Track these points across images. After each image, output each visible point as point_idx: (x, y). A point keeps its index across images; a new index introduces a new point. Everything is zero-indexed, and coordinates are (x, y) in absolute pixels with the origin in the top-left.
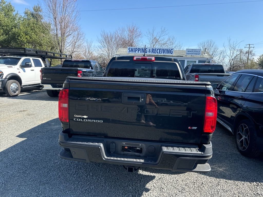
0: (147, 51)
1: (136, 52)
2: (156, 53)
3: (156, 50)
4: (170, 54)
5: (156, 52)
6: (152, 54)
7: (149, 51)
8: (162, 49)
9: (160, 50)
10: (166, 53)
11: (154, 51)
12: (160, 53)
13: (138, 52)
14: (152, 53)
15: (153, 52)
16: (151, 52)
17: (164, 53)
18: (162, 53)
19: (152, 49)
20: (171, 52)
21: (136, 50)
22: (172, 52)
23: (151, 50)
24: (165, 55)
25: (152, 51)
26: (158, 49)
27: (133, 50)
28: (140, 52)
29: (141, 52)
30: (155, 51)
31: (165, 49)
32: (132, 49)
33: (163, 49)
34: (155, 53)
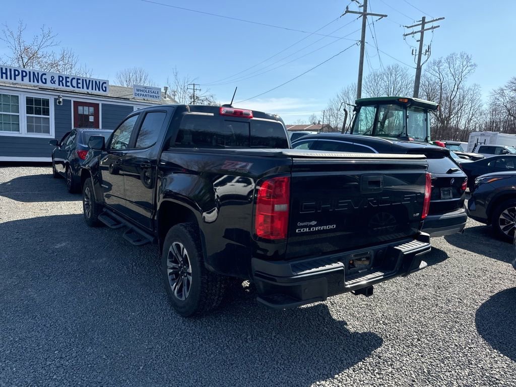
0: (45, 79)
1: (15, 79)
2: (69, 86)
3: (68, 80)
4: (101, 93)
5: (69, 84)
6: (59, 87)
7: (52, 80)
8: (83, 80)
9: (79, 81)
10: (92, 89)
11: (64, 82)
12: (80, 88)
13: (23, 80)
14: (59, 85)
15: (61, 83)
16: (57, 82)
17: (88, 88)
18: (83, 88)
19: (59, 77)
20: (104, 89)
21: (15, 76)
22: (105, 87)
23: (56, 79)
24: (90, 93)
25: (59, 81)
26: (74, 78)
27: (6, 73)
28: (26, 79)
29: (30, 81)
30: (67, 82)
31: (90, 81)
32: (4, 71)
33: (86, 80)
34: (66, 86)
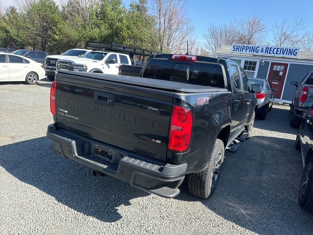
0: (258, 50)
1: (242, 51)
2: (271, 53)
3: (271, 49)
4: (293, 56)
5: (271, 52)
7: (262, 50)
8: (281, 49)
9: (278, 50)
10: (286, 54)
11: (269, 51)
12: (278, 54)
13: (246, 51)
14: (265, 53)
15: (267, 52)
16: (264, 52)
17: (283, 54)
18: (280, 54)
19: (266, 48)
20: (295, 54)
21: (243, 49)
22: (296, 53)
23: (264, 50)
24: (284, 57)
25: (266, 50)
26: (276, 48)
27: (239, 48)
28: (248, 51)
29: (250, 52)
30: (270, 50)
31: (286, 49)
32: (238, 47)
33: (283, 49)
34: (270, 53)
